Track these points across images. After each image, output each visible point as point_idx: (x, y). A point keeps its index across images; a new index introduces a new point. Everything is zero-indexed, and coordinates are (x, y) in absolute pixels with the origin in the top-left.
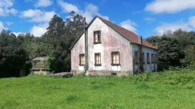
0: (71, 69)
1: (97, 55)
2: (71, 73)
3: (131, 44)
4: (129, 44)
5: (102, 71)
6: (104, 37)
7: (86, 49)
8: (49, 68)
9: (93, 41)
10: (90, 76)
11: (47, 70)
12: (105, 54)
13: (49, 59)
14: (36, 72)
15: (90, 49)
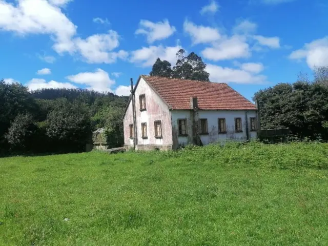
0: (123, 143)
1: (144, 125)
2: (124, 147)
3: (170, 110)
4: (168, 110)
5: (148, 146)
6: (149, 103)
7: (135, 117)
8: (107, 142)
9: (139, 108)
10: (138, 152)
11: (105, 145)
12: (150, 124)
13: (106, 131)
14: (97, 147)
15: (138, 118)
